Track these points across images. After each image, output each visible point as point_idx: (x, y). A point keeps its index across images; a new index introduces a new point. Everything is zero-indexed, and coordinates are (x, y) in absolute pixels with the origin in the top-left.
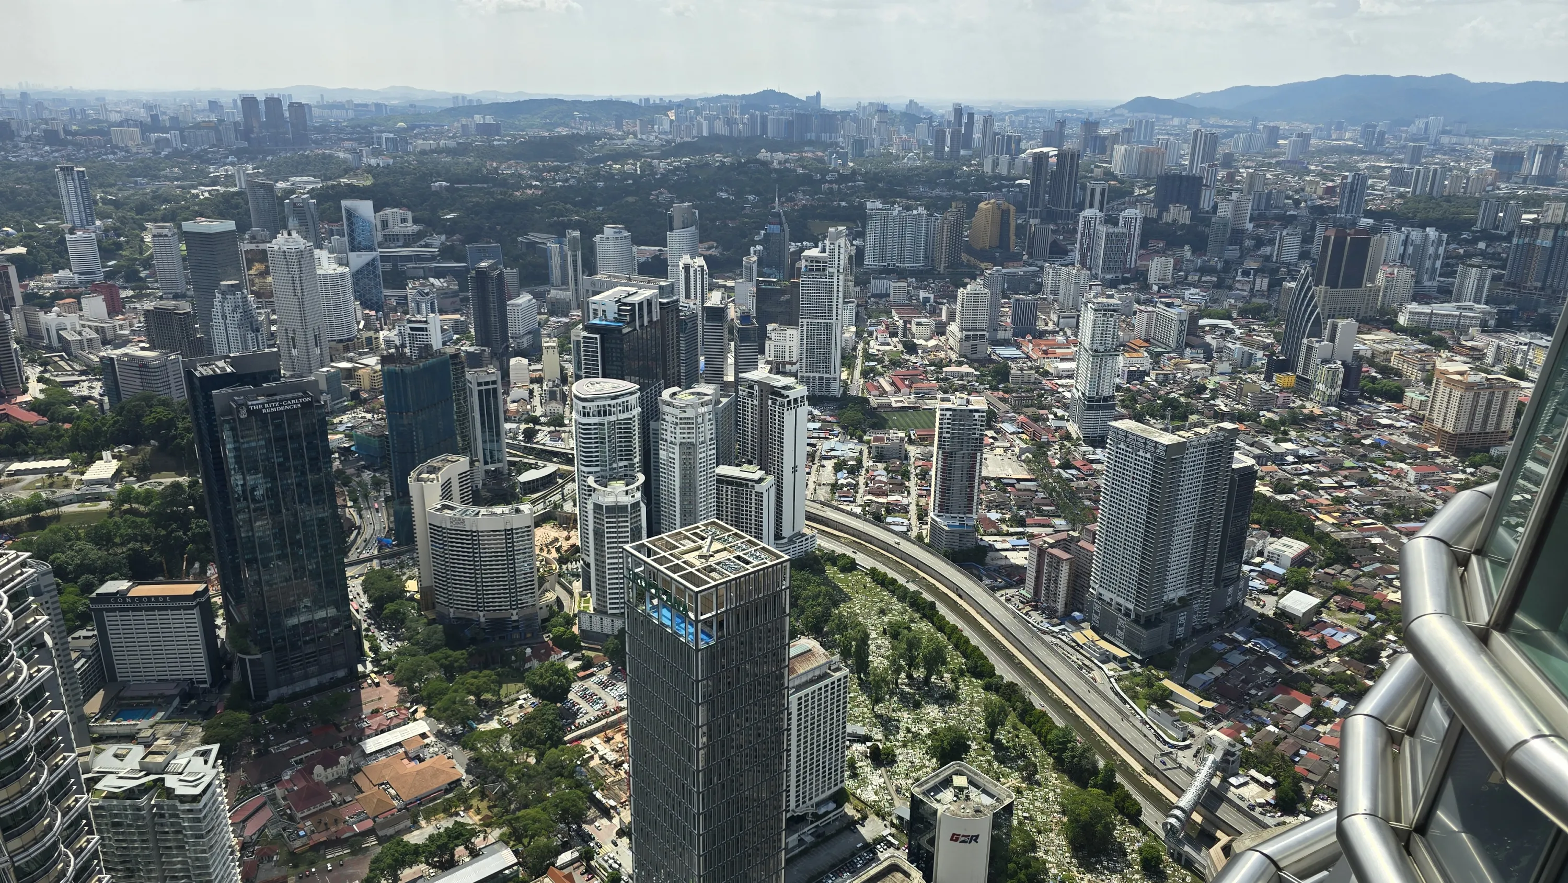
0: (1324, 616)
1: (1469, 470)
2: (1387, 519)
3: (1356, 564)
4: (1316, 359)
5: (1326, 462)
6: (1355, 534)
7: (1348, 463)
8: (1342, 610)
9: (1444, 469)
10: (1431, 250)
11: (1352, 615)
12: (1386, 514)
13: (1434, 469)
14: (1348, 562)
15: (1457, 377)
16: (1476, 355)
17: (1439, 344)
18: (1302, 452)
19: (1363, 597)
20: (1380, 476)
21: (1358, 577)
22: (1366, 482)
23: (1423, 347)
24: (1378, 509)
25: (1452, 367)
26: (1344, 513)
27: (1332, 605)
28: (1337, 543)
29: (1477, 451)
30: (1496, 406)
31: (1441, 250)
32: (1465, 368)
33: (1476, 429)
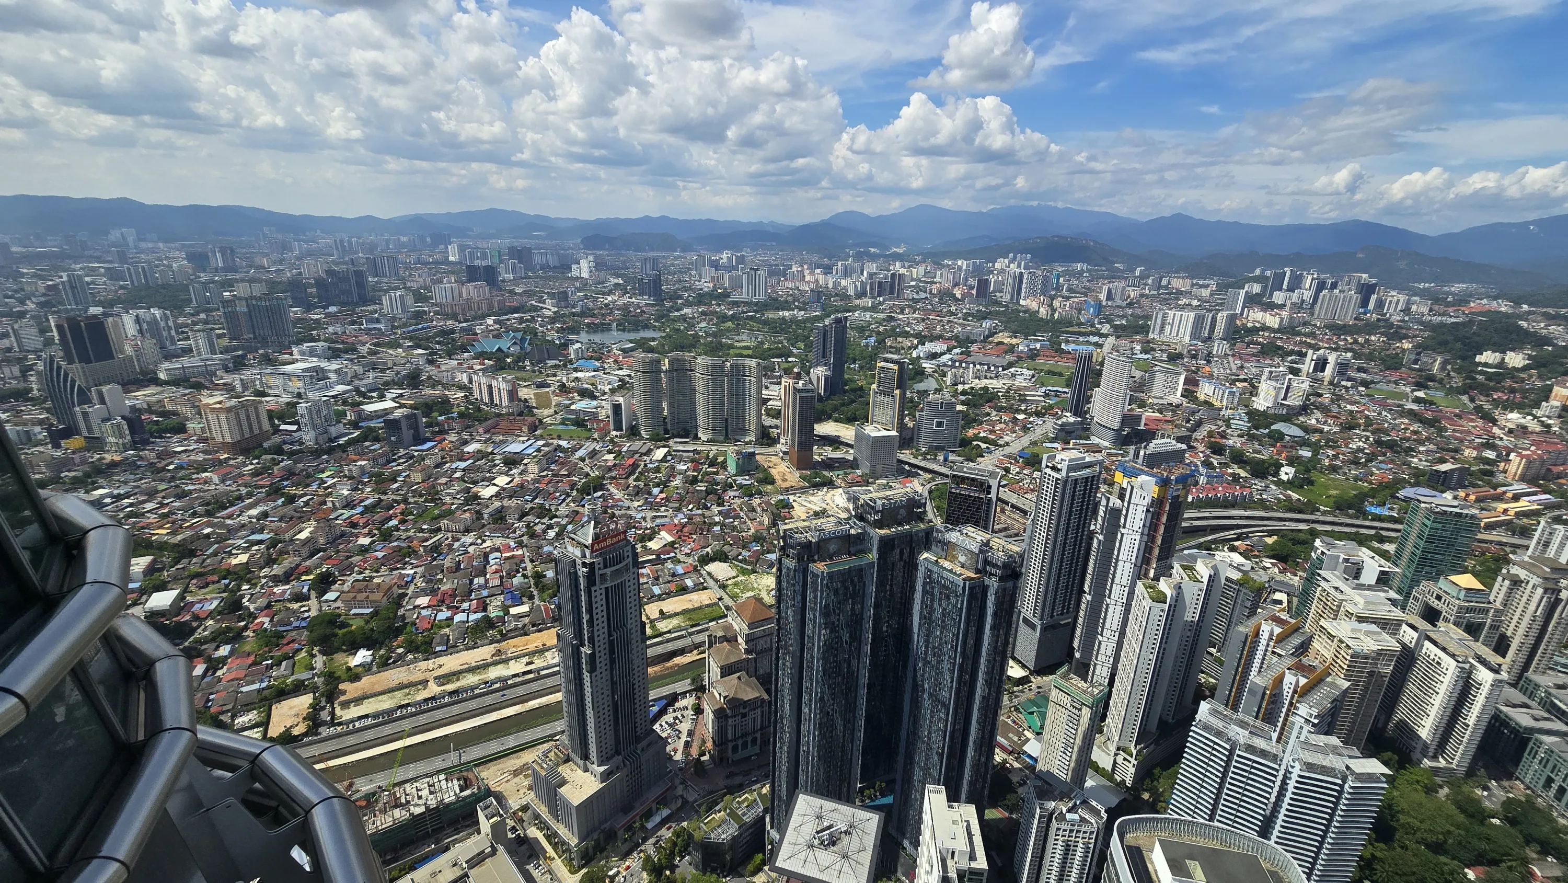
0: (189, 598)
1: (255, 461)
2: (209, 514)
3: (199, 553)
4: (95, 420)
5: (142, 493)
6: (188, 533)
7: (162, 486)
8: (201, 588)
9: (238, 466)
10: (162, 324)
11: (211, 587)
12: (207, 511)
13: (228, 470)
14: (192, 554)
15: (218, 406)
16: (229, 389)
17: (199, 386)
18: (116, 492)
19: (213, 572)
20: (192, 487)
21: (204, 560)
22: (181, 495)
23: (187, 391)
24: (199, 509)
25: (211, 400)
26: (173, 522)
27: (192, 588)
28: (175, 545)
29: (254, 448)
30: (253, 417)
31: (171, 323)
32: (221, 398)
33: (247, 435)
